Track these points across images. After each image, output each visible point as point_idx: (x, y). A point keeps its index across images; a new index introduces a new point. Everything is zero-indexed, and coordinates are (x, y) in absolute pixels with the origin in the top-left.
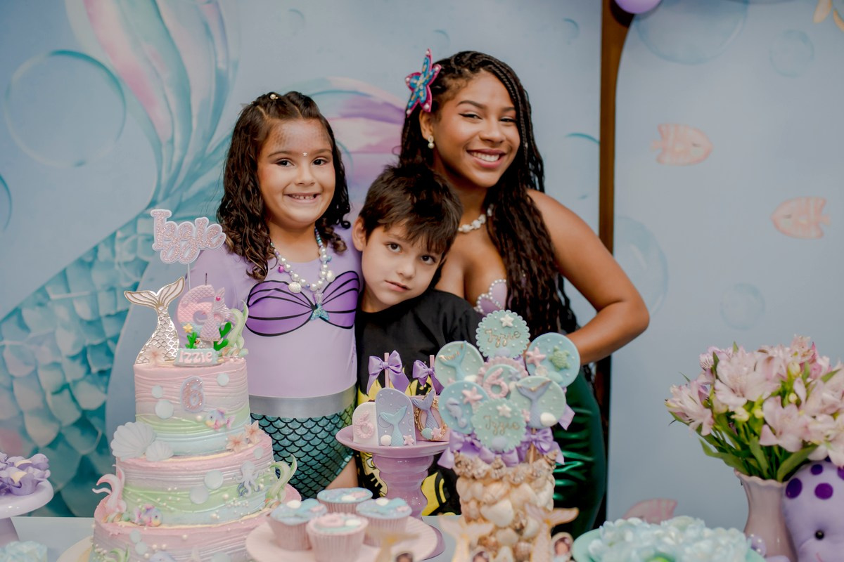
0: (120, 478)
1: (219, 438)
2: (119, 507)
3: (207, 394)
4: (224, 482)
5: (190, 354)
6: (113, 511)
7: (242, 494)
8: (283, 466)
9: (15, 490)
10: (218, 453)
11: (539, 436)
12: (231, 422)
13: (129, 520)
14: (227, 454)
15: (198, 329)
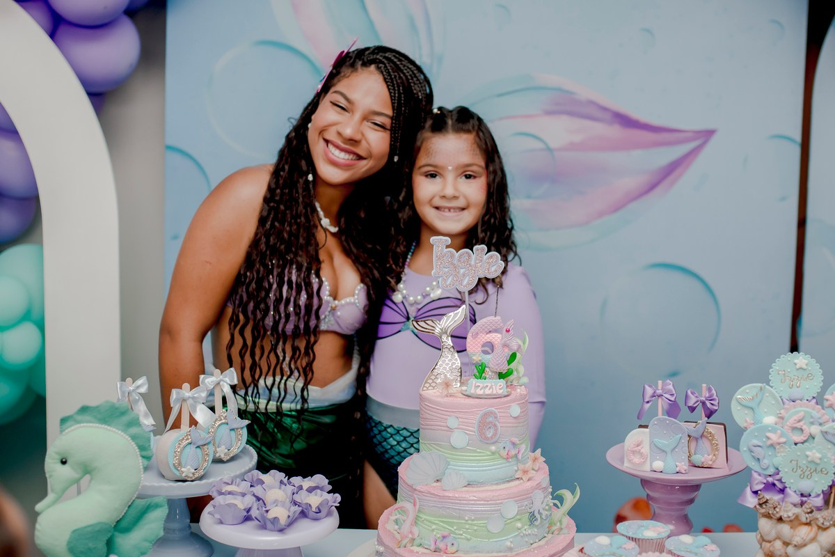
0: (415, 505)
1: (510, 468)
2: (411, 532)
3: (502, 425)
4: (518, 511)
5: (481, 385)
6: (406, 537)
7: (531, 523)
8: (565, 493)
9: (311, 514)
10: (508, 482)
12: (521, 452)
13: (421, 546)
14: (517, 482)
15: (487, 358)
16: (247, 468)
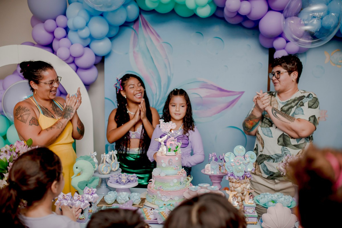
0: (154, 180)
1: (176, 172)
2: (154, 186)
3: (174, 162)
4: (177, 181)
5: (169, 153)
6: (153, 187)
7: (181, 184)
8: (189, 178)
9: (131, 182)
10: (176, 175)
11: (247, 173)
12: (178, 168)
13: (156, 189)
14: (178, 175)
15: (171, 147)
16: (119, 172)
